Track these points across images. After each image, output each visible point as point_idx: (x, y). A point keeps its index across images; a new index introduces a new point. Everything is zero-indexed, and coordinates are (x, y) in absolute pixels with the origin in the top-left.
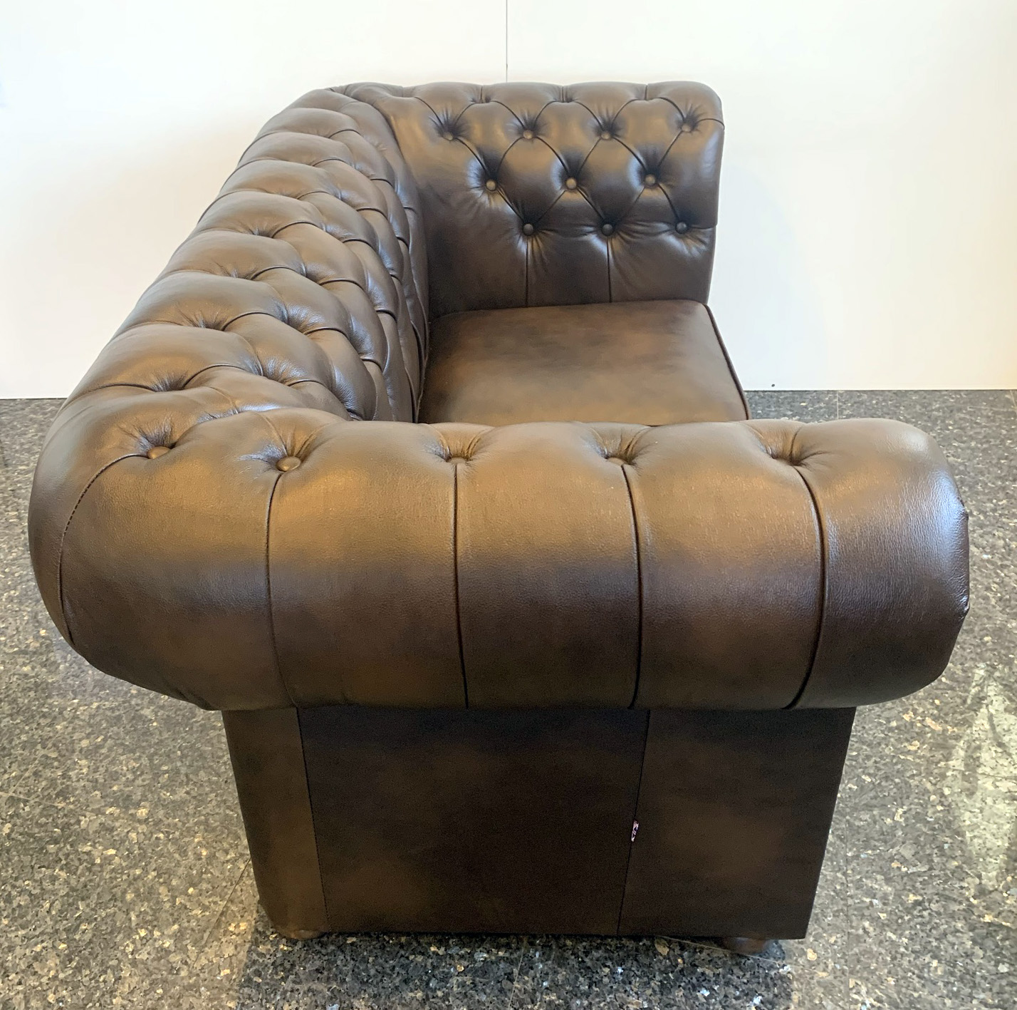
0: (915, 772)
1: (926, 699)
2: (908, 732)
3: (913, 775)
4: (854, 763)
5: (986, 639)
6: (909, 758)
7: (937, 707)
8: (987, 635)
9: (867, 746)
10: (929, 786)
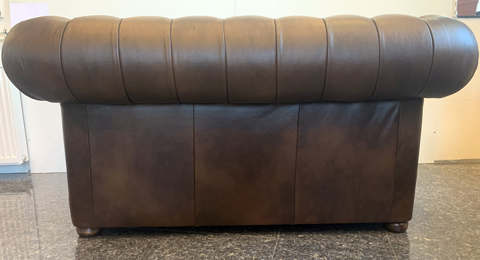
0: (424, 252)
1: (422, 233)
2: (417, 241)
3: (424, 253)
4: (397, 251)
5: (439, 217)
6: (421, 248)
7: (427, 235)
8: (440, 216)
9: (402, 246)
10: (432, 256)
